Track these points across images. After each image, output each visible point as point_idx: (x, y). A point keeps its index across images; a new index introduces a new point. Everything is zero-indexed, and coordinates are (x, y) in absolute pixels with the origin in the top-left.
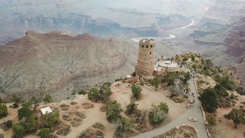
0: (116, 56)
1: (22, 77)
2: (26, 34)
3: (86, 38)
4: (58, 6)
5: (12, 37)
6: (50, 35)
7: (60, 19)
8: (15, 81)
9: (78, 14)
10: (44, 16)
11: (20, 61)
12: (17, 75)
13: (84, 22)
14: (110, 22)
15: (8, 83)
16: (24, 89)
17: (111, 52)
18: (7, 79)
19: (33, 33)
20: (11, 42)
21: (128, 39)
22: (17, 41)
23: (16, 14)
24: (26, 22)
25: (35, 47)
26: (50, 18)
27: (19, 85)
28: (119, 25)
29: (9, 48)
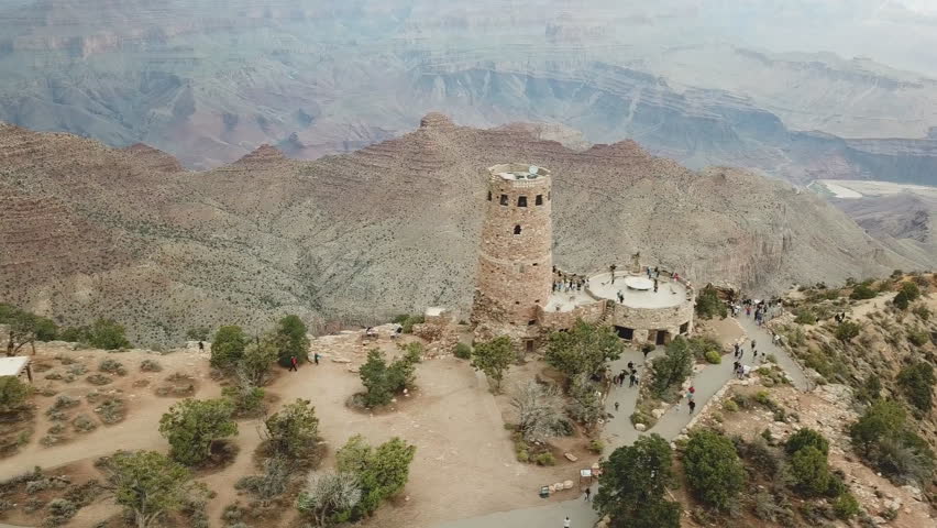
0: (730, 241)
1: (380, 268)
2: (422, 125)
3: (625, 162)
4: (552, 32)
5: (386, 131)
6: (496, 134)
7: (553, 82)
8: (359, 278)
9: (621, 69)
10: (499, 68)
11: (387, 215)
12: (368, 257)
13: (636, 97)
14: (741, 107)
15: (337, 280)
16: (380, 308)
17: (709, 225)
18: (338, 265)
19: (443, 125)
20: (372, 147)
21: (809, 181)
22: (389, 147)
23: (414, 54)
24: (440, 83)
25: (442, 174)
26: (517, 75)
27: (368, 292)
28: (776, 119)
29: (363, 165)
